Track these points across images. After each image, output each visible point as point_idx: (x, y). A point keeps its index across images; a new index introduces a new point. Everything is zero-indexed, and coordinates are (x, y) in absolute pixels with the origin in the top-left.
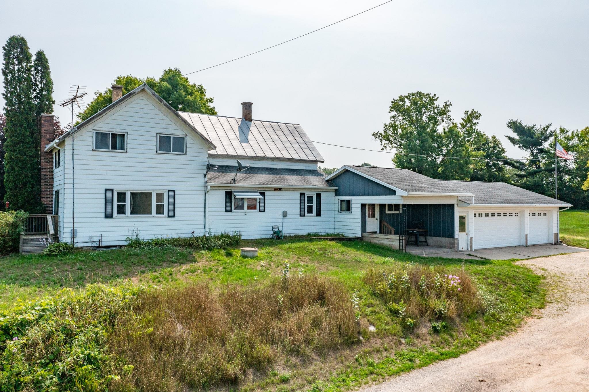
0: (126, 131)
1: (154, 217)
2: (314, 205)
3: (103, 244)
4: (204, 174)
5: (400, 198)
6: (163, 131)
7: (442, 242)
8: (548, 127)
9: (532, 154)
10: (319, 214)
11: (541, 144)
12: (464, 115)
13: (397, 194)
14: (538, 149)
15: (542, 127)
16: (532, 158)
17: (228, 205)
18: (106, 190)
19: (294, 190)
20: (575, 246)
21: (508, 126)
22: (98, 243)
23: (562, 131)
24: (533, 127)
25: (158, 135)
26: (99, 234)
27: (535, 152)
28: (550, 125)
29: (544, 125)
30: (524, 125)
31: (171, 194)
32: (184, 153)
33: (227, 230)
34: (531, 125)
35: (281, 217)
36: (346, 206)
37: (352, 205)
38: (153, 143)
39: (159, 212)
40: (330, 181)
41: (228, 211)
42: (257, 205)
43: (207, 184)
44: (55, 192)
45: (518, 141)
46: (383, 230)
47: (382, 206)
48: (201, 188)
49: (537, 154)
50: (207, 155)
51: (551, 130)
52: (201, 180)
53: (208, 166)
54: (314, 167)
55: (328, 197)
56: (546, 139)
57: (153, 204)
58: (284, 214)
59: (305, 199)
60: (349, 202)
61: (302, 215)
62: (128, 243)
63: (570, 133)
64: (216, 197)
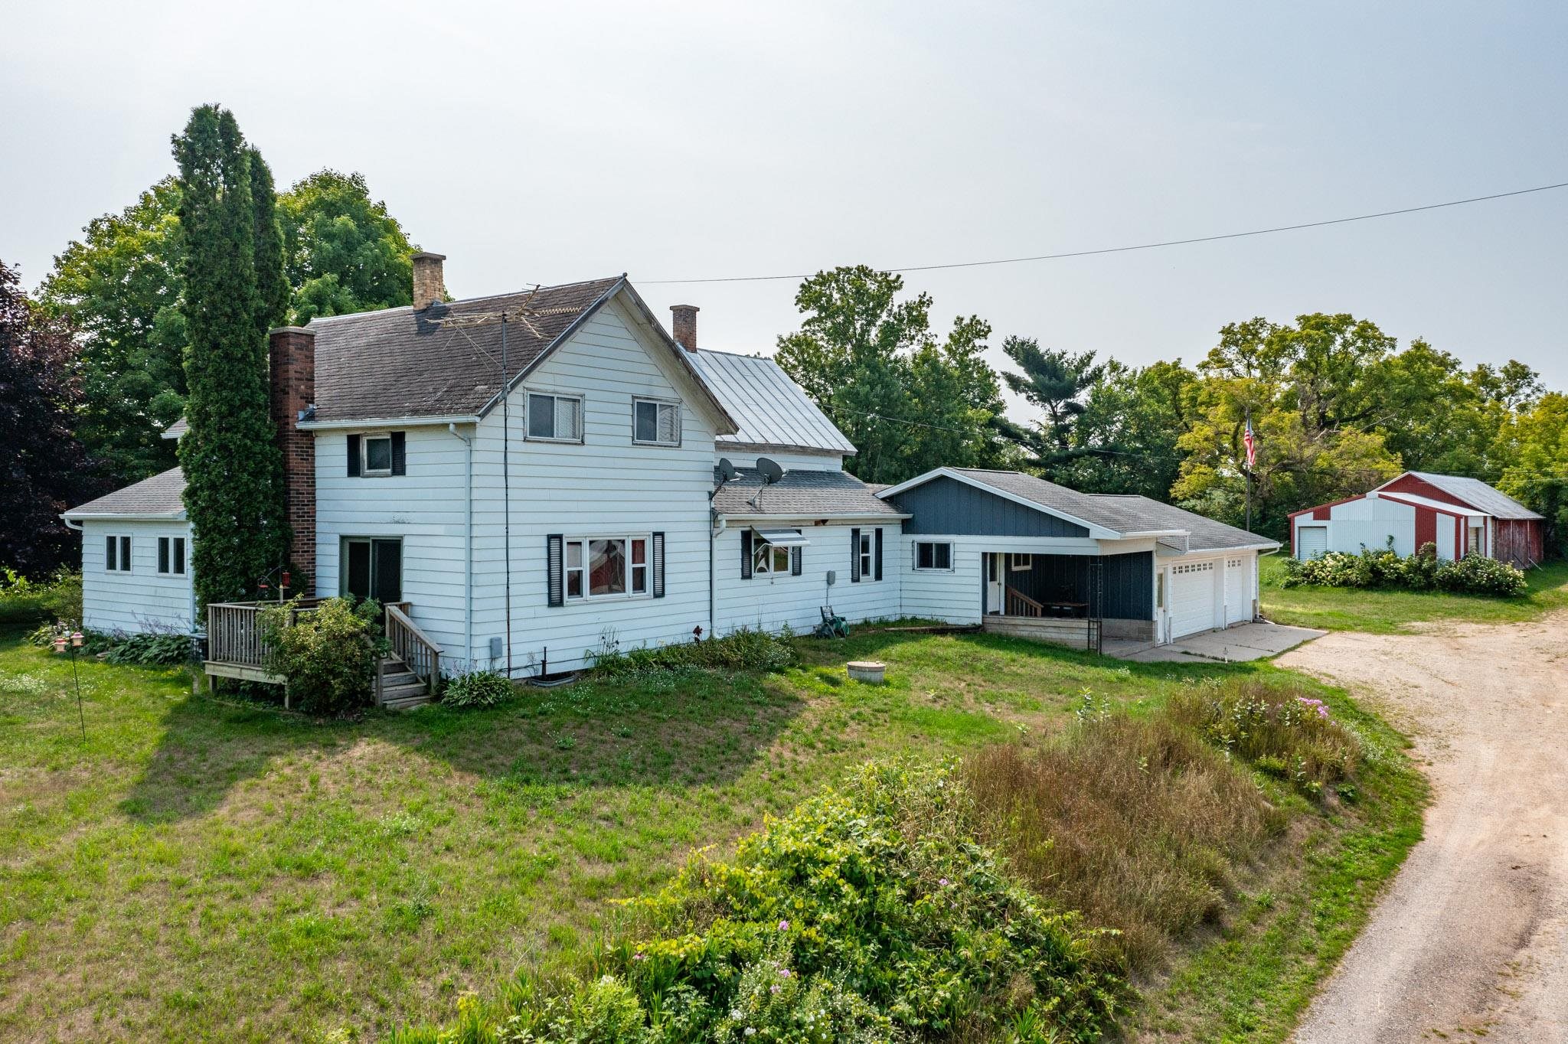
0: (581, 391)
1: (630, 600)
2: (872, 554)
3: (551, 670)
4: (710, 493)
5: (1095, 544)
6: (641, 391)
7: (1120, 628)
8: (1090, 357)
9: (1054, 416)
10: (879, 576)
11: (1071, 394)
12: (955, 328)
13: (1093, 535)
14: (1068, 405)
15: (1078, 357)
16: (1052, 423)
17: (746, 561)
18: (550, 537)
19: (843, 522)
20: (1289, 624)
21: (1006, 346)
22: (541, 667)
23: (1114, 367)
24: (1061, 357)
25: (636, 400)
26: (540, 647)
27: (1060, 410)
28: (1093, 353)
29: (1081, 354)
30: (1042, 350)
31: (658, 539)
32: (676, 444)
33: (746, 621)
34: (1056, 351)
35: (824, 585)
36: (933, 557)
37: (955, 555)
38: (625, 421)
39: (639, 585)
40: (889, 500)
41: (746, 576)
42: (789, 561)
43: (714, 515)
44: (343, 538)
45: (1027, 385)
46: (1012, 608)
47: (1008, 556)
48: (706, 527)
49: (1065, 415)
50: (720, 446)
51: (1094, 364)
52: (706, 506)
53: (723, 474)
54: (836, 465)
55: (893, 536)
56: (1084, 383)
57: (629, 567)
58: (830, 579)
59: (859, 543)
60: (944, 549)
61: (855, 580)
62: (590, 664)
63: (1130, 372)
64: (730, 545)
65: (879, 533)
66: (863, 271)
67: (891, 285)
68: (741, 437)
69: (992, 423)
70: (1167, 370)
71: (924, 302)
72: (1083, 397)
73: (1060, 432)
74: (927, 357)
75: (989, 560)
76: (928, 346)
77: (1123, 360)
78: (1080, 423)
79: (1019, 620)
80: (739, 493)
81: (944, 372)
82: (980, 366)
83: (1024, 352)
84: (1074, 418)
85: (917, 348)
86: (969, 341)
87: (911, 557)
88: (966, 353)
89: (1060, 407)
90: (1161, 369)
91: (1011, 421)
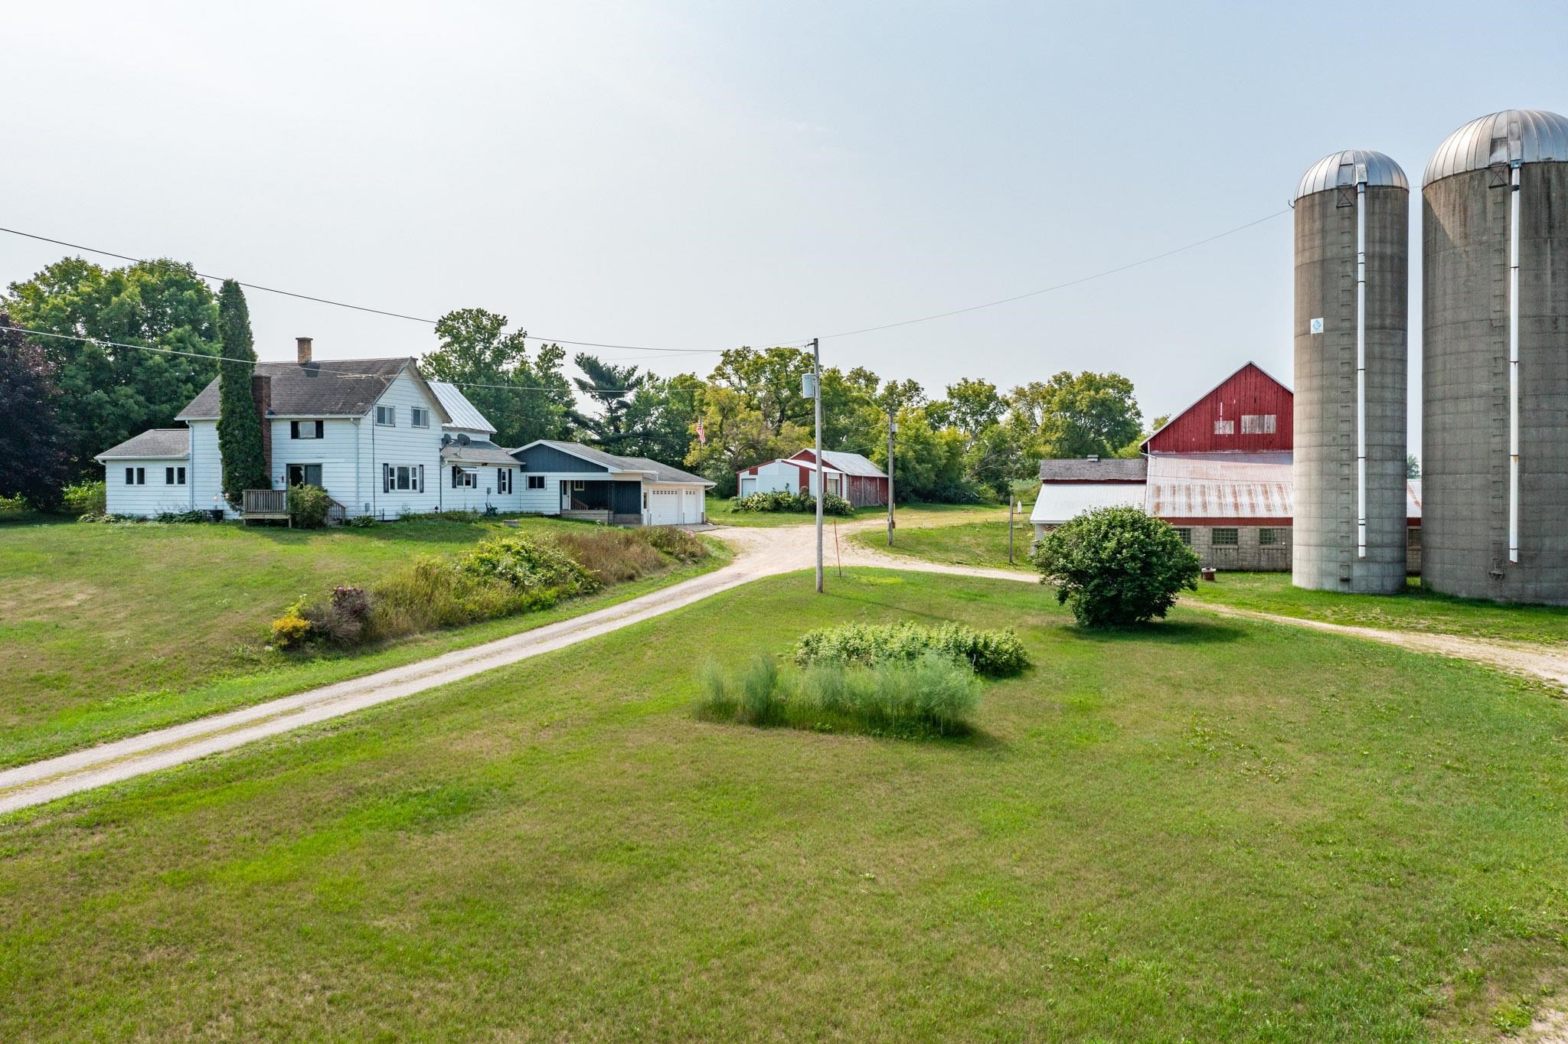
0: (394, 406)
1: (411, 492)
2: (507, 481)
3: (386, 518)
4: (440, 449)
5: (611, 475)
6: (415, 404)
7: (626, 519)
8: (634, 370)
9: (610, 409)
10: (510, 492)
11: (622, 395)
12: (542, 351)
13: (610, 471)
14: (619, 402)
15: (626, 370)
16: (609, 414)
17: (454, 480)
18: (385, 465)
19: (494, 465)
20: (719, 525)
21: (577, 362)
22: (382, 517)
23: (651, 377)
24: (614, 369)
25: (413, 409)
26: (382, 508)
27: (614, 406)
28: (636, 367)
29: (628, 367)
30: (601, 364)
31: (421, 468)
32: (428, 427)
33: (455, 506)
34: (611, 365)
35: (487, 493)
36: (536, 483)
37: (547, 482)
38: (410, 417)
39: (414, 487)
40: (515, 456)
41: (454, 487)
42: (471, 482)
43: (442, 459)
44: (288, 465)
45: (591, 387)
46: (574, 506)
47: (572, 482)
48: (438, 463)
49: (617, 409)
50: (444, 429)
51: (636, 375)
52: (438, 454)
53: (446, 441)
54: (486, 438)
55: (516, 473)
56: (631, 387)
57: (411, 479)
58: (489, 491)
59: (501, 475)
60: (541, 479)
61: (500, 493)
62: (398, 518)
63: (661, 381)
64: (448, 472)
65: (510, 471)
66: (481, 312)
67: (499, 322)
68: (452, 425)
69: (567, 414)
70: (686, 380)
71: (521, 334)
72: (630, 397)
73: (614, 420)
74: (523, 371)
75: (563, 484)
76: (524, 363)
77: (657, 373)
78: (627, 415)
79: (577, 512)
80: (451, 450)
81: (535, 382)
82: (559, 378)
83: (589, 365)
84: (624, 411)
85: (517, 364)
86: (550, 360)
87: (525, 483)
88: (549, 368)
89: (614, 403)
90: (682, 380)
91: (580, 412)
